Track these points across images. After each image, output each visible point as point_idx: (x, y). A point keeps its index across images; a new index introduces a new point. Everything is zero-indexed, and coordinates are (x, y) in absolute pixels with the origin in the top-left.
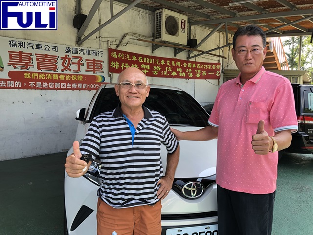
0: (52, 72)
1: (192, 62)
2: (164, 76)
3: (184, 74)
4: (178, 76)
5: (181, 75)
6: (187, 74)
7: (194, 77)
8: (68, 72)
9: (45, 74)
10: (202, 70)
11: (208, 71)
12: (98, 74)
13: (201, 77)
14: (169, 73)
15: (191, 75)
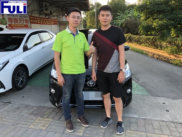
0: (17, 24)
1: (50, 19)
2: (43, 24)
4: (47, 24)
6: (49, 23)
7: (51, 24)
8: (21, 24)
9: (16, 24)
10: (53, 21)
11: (55, 22)
12: (28, 24)
13: (53, 24)
14: (45, 23)
15: (50, 23)
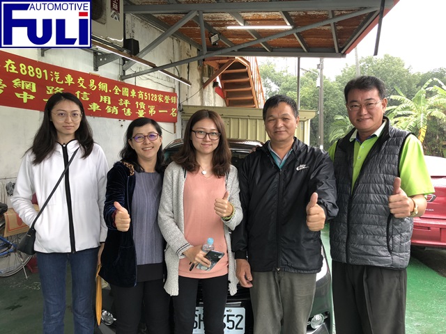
1: (130, 87)
3: (115, 110)
4: (103, 113)
5: (109, 111)
10: (148, 103)
11: (158, 106)
15: (129, 112)
